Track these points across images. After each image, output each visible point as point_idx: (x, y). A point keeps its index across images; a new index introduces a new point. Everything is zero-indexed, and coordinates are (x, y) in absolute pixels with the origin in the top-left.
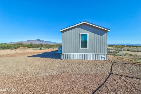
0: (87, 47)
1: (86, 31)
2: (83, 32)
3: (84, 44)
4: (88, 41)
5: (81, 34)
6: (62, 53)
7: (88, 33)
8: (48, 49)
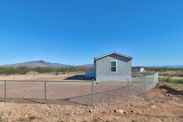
0: (116, 71)
1: (115, 59)
2: (113, 60)
3: (114, 69)
4: (116, 66)
5: (111, 61)
6: (97, 76)
7: (116, 61)
8: (64, 74)
